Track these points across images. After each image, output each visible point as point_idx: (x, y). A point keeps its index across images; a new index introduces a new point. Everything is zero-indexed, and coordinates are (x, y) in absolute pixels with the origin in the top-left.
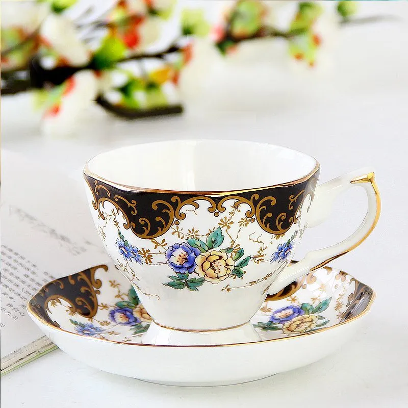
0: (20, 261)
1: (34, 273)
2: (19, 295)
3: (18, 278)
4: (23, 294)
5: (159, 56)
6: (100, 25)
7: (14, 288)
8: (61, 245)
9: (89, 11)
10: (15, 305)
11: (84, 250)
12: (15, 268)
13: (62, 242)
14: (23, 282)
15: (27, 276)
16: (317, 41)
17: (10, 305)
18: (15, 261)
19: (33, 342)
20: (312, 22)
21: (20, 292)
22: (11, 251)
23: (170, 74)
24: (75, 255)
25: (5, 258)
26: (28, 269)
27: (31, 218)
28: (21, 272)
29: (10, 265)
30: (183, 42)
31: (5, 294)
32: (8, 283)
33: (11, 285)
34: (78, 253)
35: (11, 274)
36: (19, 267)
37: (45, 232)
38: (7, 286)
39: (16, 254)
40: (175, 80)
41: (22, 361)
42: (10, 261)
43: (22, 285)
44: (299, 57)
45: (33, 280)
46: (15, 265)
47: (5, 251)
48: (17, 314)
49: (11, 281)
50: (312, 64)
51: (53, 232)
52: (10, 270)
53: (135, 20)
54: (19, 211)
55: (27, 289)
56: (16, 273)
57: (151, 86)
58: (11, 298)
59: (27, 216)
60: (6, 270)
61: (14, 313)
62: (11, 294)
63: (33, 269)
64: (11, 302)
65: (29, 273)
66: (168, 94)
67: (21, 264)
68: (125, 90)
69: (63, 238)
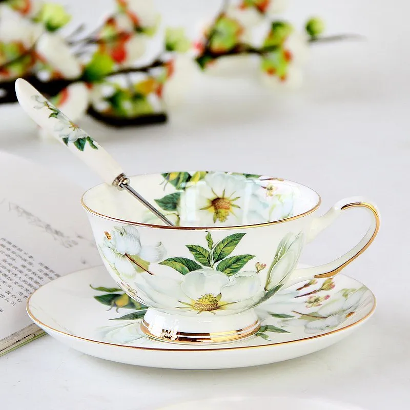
0: (18, 252)
1: (30, 264)
2: (16, 283)
3: (16, 268)
4: (21, 283)
5: (144, 70)
6: (91, 41)
7: (12, 277)
8: (55, 239)
9: (81, 29)
10: (13, 293)
11: (76, 244)
12: (14, 259)
13: (56, 236)
14: (21, 272)
15: (24, 266)
16: (288, 56)
17: (9, 293)
18: (14, 253)
19: (30, 326)
20: (284, 39)
21: (18, 280)
22: (10, 243)
23: (155, 86)
24: (68, 248)
25: (5, 250)
26: (25, 260)
27: (28, 214)
28: (19, 263)
29: (9, 256)
30: (167, 57)
31: (4, 282)
32: (7, 273)
33: (9, 275)
34: (71, 246)
35: (10, 264)
36: (17, 258)
37: (40, 226)
38: (5, 275)
39: (14, 246)
40: (159, 92)
41: (19, 343)
42: (9, 253)
43: (19, 275)
44: (271, 72)
45: (30, 270)
46: (13, 256)
47: (4, 243)
48: (15, 300)
49: (9, 271)
50: (283, 78)
51: (48, 227)
52: (9, 261)
53: (123, 37)
54: (17, 207)
55: (24, 278)
56: (14, 264)
57: (137, 97)
58: (9, 286)
59: (25, 212)
60: (5, 261)
61: (12, 300)
62: (9, 282)
63: (30, 260)
64: (10, 289)
65: (26, 264)
66: (153, 104)
67: (19, 256)
68: (113, 100)
69: (57, 232)
